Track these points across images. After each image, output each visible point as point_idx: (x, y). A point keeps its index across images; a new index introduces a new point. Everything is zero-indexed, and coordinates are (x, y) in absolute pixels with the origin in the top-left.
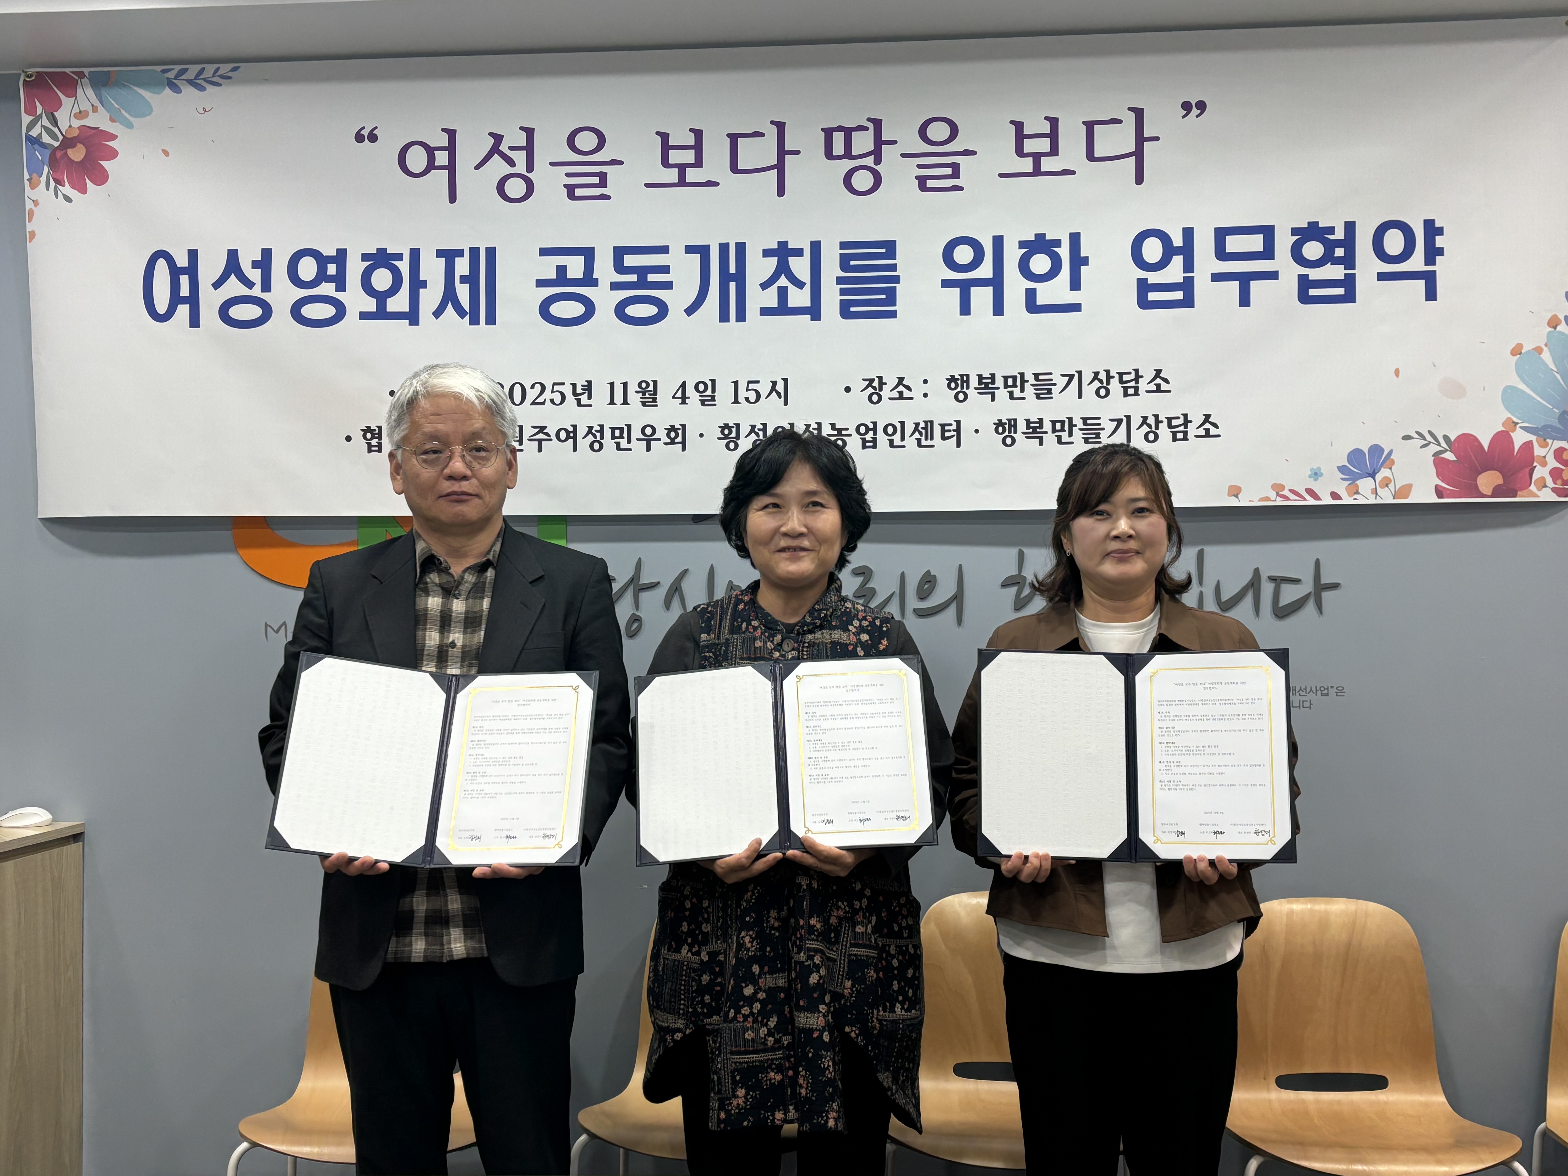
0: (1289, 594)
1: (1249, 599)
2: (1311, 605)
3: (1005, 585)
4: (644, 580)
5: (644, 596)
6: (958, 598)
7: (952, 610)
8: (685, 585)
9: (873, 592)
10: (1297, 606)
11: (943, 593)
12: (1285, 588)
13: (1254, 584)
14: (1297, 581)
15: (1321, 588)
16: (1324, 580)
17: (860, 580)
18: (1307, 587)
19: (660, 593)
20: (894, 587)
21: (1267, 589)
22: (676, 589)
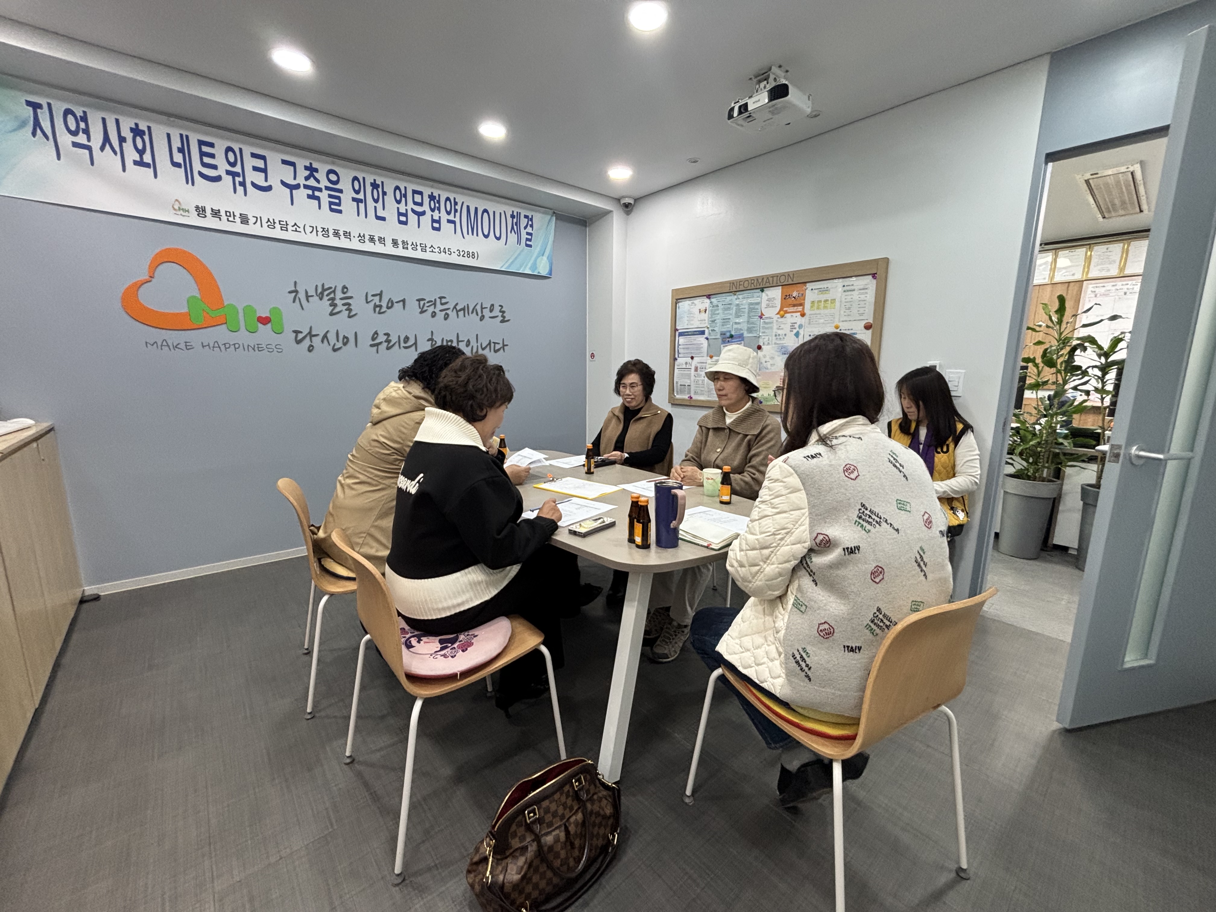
0: (497, 347)
1: (488, 347)
2: (502, 350)
3: (428, 340)
4: (314, 333)
5: (313, 338)
6: (415, 344)
7: (414, 347)
8: (328, 335)
9: (390, 341)
10: (499, 350)
11: (411, 342)
12: (497, 345)
13: (489, 344)
14: (498, 344)
15: (504, 345)
16: (505, 344)
17: (386, 337)
18: (501, 345)
19: (320, 338)
20: (397, 340)
21: (492, 345)
22: (325, 337)
